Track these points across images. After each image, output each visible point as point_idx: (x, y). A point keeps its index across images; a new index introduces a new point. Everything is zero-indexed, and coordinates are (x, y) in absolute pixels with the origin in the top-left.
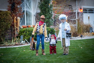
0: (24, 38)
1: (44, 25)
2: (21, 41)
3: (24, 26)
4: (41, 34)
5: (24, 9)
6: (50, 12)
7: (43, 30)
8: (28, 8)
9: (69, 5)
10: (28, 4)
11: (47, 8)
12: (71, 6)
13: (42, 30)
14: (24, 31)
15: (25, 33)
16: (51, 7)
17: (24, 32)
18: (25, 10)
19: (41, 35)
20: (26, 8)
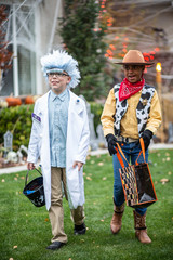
0: (17, 142)
1: (147, 96)
2: (5, 153)
3: (11, 98)
4: (130, 141)
5: (10, 39)
6: (99, 51)
7: (139, 121)
8: (26, 35)
9: (156, 30)
10: (24, 24)
11: (87, 36)
12: (161, 31)
13: (133, 122)
14: (17, 116)
15: (18, 122)
16: (101, 34)
17: (14, 121)
18: (15, 42)
19: (131, 146)
20: (18, 36)
